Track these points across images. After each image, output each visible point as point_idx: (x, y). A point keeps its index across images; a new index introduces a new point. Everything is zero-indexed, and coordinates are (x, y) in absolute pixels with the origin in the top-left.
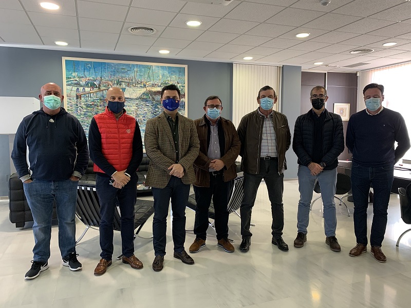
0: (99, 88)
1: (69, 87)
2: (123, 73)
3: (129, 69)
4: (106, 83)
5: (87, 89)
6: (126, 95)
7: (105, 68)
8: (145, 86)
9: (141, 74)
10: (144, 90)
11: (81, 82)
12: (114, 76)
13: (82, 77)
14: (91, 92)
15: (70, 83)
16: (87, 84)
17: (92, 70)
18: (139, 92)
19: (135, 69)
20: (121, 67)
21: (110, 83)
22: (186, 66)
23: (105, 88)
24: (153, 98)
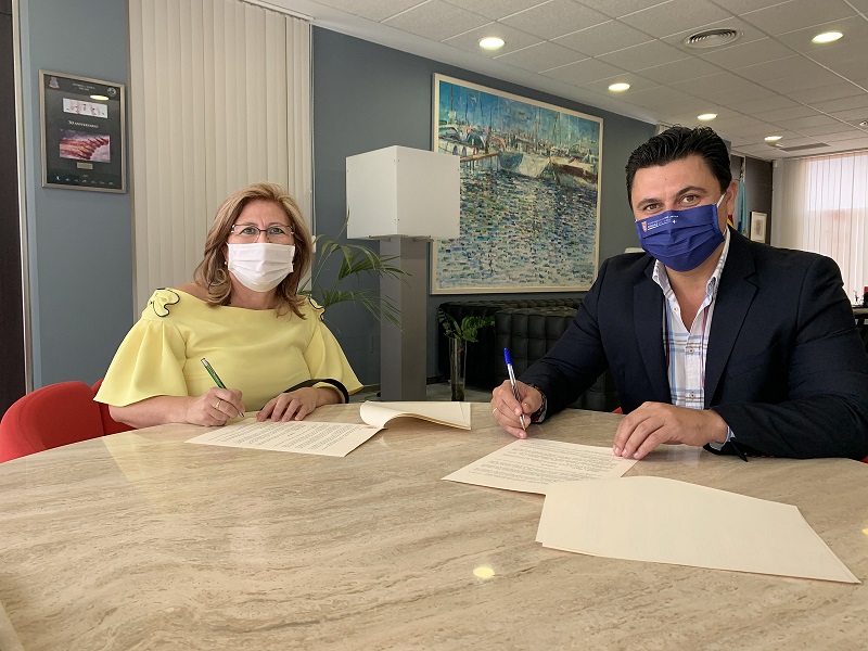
0: (487, 150)
1: (442, 142)
2: (520, 121)
3: (529, 116)
4: (495, 140)
5: (470, 151)
6: (522, 169)
7: (496, 109)
8: (549, 152)
9: (546, 128)
10: (546, 162)
11: (461, 134)
12: (509, 126)
13: (463, 123)
14: (474, 157)
15: (444, 132)
16: (470, 140)
17: (478, 109)
18: (540, 165)
19: (538, 117)
20: (519, 110)
21: (502, 140)
22: (600, 121)
23: (495, 152)
24: (558, 180)
